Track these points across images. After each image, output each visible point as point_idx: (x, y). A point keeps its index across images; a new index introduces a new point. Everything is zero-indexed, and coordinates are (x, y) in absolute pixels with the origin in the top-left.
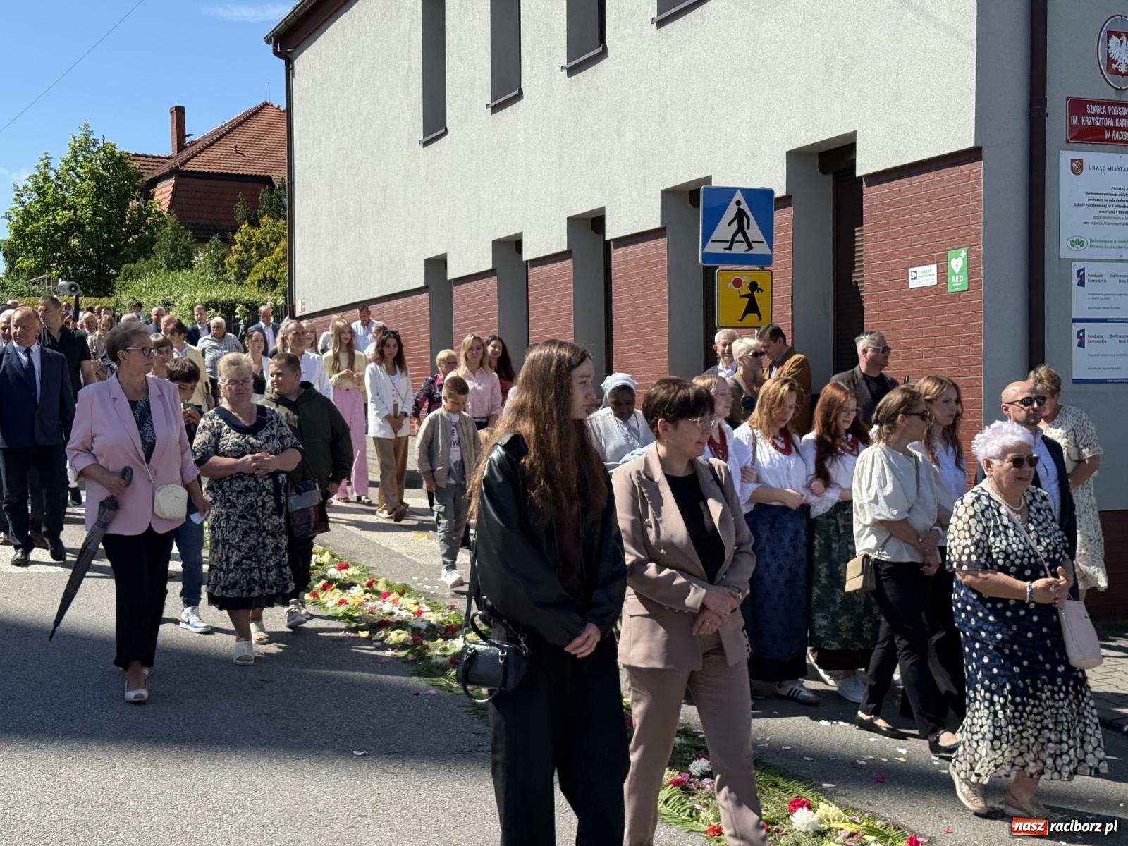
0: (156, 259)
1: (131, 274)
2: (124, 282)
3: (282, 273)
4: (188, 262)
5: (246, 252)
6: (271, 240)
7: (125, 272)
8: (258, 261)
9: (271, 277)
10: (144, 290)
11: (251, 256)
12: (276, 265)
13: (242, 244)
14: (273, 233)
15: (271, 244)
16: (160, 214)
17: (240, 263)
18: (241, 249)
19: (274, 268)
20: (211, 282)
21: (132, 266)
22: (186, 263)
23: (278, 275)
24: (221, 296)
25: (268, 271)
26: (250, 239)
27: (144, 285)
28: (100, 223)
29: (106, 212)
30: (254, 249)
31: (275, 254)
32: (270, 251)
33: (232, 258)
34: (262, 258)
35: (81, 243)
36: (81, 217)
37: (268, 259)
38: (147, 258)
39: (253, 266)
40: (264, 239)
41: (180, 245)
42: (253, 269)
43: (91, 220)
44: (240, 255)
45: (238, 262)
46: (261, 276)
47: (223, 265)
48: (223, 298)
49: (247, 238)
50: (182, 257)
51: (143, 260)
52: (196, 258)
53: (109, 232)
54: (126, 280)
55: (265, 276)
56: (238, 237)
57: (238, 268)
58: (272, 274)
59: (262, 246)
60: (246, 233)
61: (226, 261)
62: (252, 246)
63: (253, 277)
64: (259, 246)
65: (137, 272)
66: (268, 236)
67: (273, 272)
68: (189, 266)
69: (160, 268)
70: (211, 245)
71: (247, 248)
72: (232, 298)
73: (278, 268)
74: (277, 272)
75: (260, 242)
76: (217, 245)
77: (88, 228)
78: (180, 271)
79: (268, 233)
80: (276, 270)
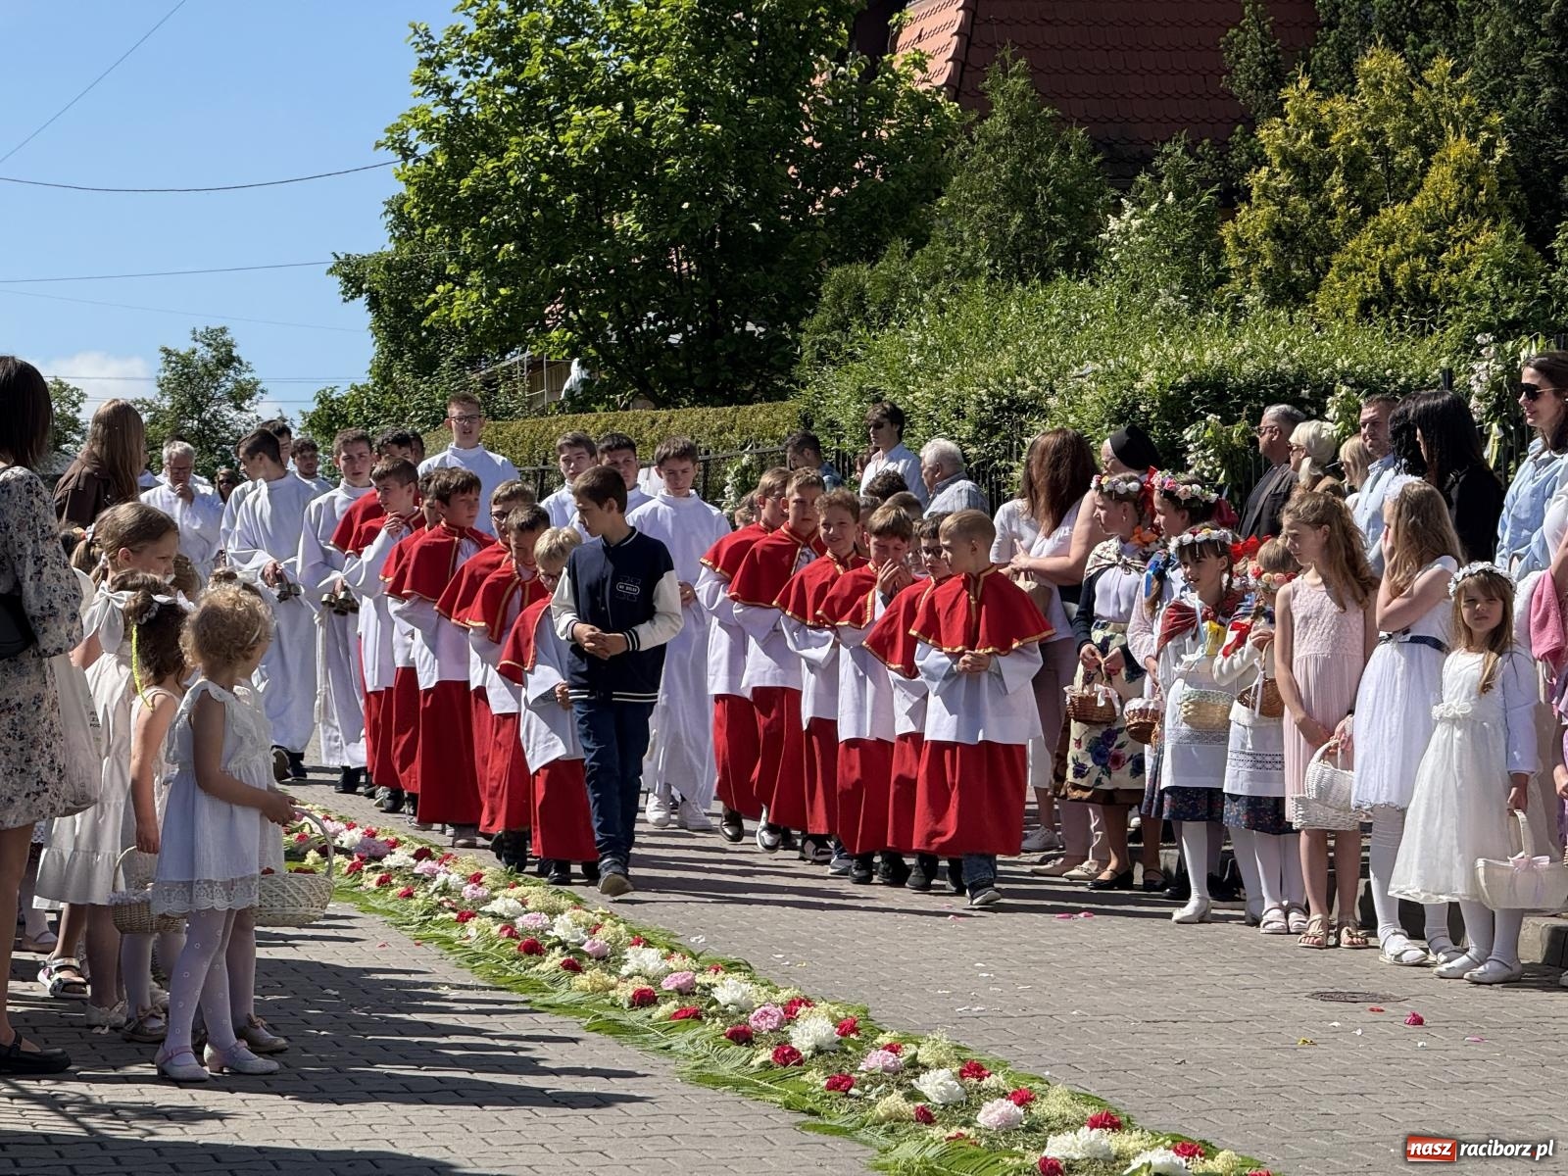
0: (951, 242)
1: (859, 306)
2: (835, 336)
3: (1456, 269)
4: (1075, 245)
5: (1306, 193)
6: (1405, 141)
7: (839, 295)
8: (1354, 226)
9: (1412, 286)
10: (915, 359)
11: (1325, 210)
12: (1431, 238)
13: (1291, 161)
14: (1408, 113)
15: (1405, 156)
16: (923, 105)
17: (1283, 234)
18: (1284, 180)
19: (1422, 249)
20: (1172, 318)
21: (862, 272)
22: (1069, 252)
23: (1442, 275)
24: (1241, 360)
25: (1399, 260)
26: (1321, 139)
27: (917, 337)
28: (712, 146)
29: (735, 105)
30: (1336, 177)
31: (1427, 190)
32: (1405, 184)
33: (1253, 220)
34: (1369, 211)
35: (650, 223)
36: (647, 130)
37: (1395, 214)
38: (920, 240)
39: (1333, 247)
40: (1372, 137)
41: (1045, 181)
42: (1337, 259)
43: (683, 139)
44: (1283, 205)
45: (1277, 233)
46: (1373, 283)
47: (1216, 255)
48: (1248, 367)
49: (1307, 136)
50: (1052, 228)
51: (906, 245)
52: (1114, 224)
53: (744, 177)
54: (843, 326)
55: (1388, 282)
56: (1271, 135)
57: (1277, 257)
58: (1415, 271)
59: (1369, 163)
60: (1303, 118)
61: (1227, 230)
62: (1327, 166)
63: (1339, 291)
64: (1355, 167)
65: (884, 294)
66: (1388, 126)
67: (1422, 263)
68: (1083, 260)
69: (970, 273)
70: (1158, 178)
71: (1307, 174)
72: (1283, 365)
73: (1442, 249)
74: (1435, 266)
75: (1360, 151)
76: (1180, 179)
77: (674, 167)
78: (1047, 277)
79: (1390, 110)
80: (1433, 254)
